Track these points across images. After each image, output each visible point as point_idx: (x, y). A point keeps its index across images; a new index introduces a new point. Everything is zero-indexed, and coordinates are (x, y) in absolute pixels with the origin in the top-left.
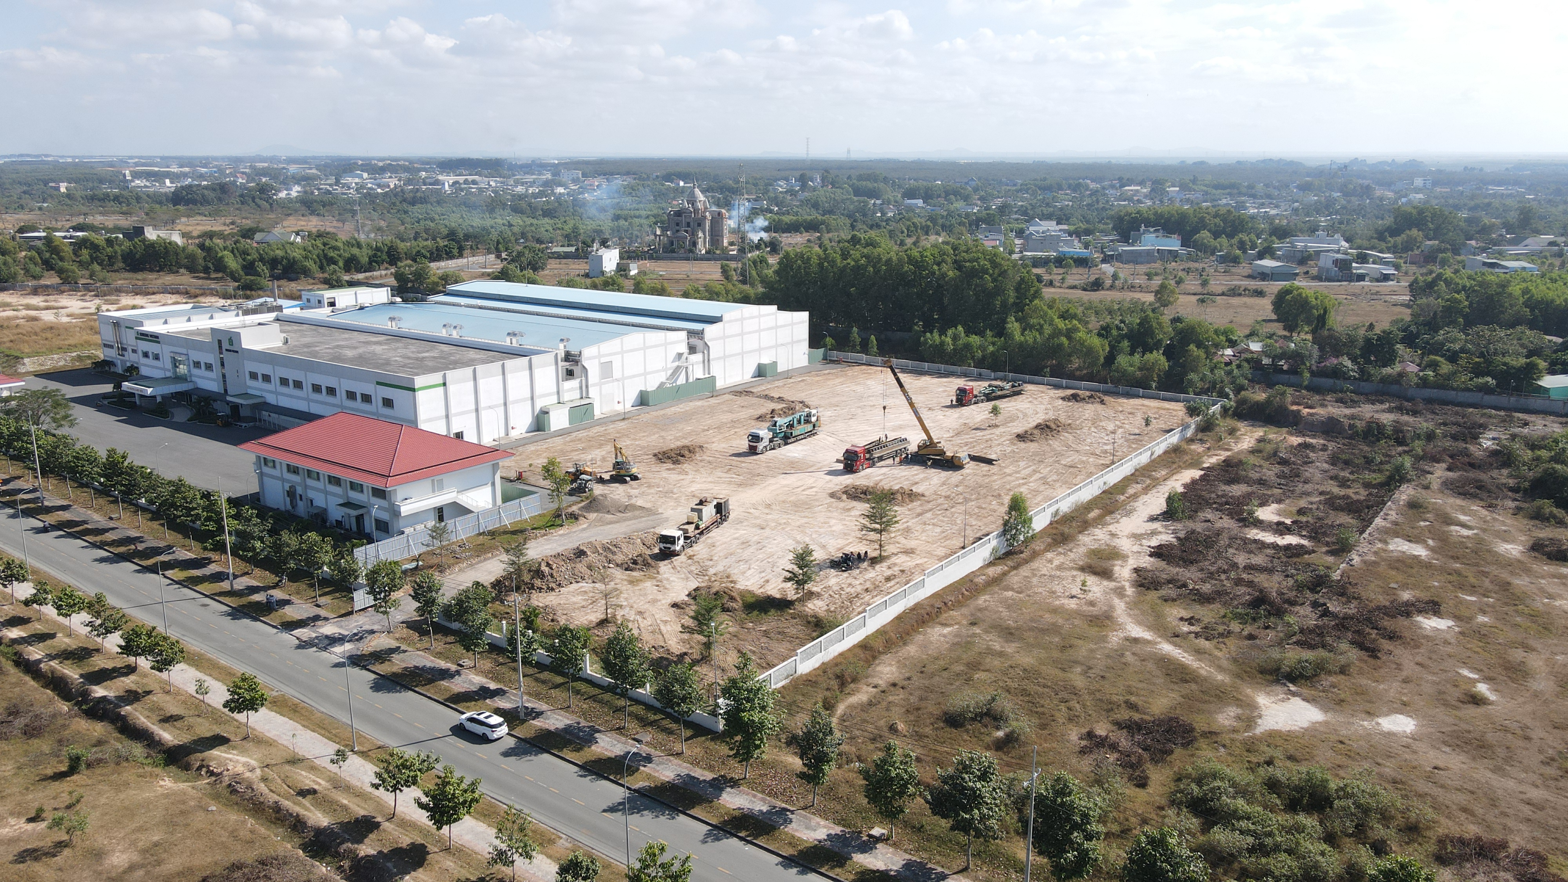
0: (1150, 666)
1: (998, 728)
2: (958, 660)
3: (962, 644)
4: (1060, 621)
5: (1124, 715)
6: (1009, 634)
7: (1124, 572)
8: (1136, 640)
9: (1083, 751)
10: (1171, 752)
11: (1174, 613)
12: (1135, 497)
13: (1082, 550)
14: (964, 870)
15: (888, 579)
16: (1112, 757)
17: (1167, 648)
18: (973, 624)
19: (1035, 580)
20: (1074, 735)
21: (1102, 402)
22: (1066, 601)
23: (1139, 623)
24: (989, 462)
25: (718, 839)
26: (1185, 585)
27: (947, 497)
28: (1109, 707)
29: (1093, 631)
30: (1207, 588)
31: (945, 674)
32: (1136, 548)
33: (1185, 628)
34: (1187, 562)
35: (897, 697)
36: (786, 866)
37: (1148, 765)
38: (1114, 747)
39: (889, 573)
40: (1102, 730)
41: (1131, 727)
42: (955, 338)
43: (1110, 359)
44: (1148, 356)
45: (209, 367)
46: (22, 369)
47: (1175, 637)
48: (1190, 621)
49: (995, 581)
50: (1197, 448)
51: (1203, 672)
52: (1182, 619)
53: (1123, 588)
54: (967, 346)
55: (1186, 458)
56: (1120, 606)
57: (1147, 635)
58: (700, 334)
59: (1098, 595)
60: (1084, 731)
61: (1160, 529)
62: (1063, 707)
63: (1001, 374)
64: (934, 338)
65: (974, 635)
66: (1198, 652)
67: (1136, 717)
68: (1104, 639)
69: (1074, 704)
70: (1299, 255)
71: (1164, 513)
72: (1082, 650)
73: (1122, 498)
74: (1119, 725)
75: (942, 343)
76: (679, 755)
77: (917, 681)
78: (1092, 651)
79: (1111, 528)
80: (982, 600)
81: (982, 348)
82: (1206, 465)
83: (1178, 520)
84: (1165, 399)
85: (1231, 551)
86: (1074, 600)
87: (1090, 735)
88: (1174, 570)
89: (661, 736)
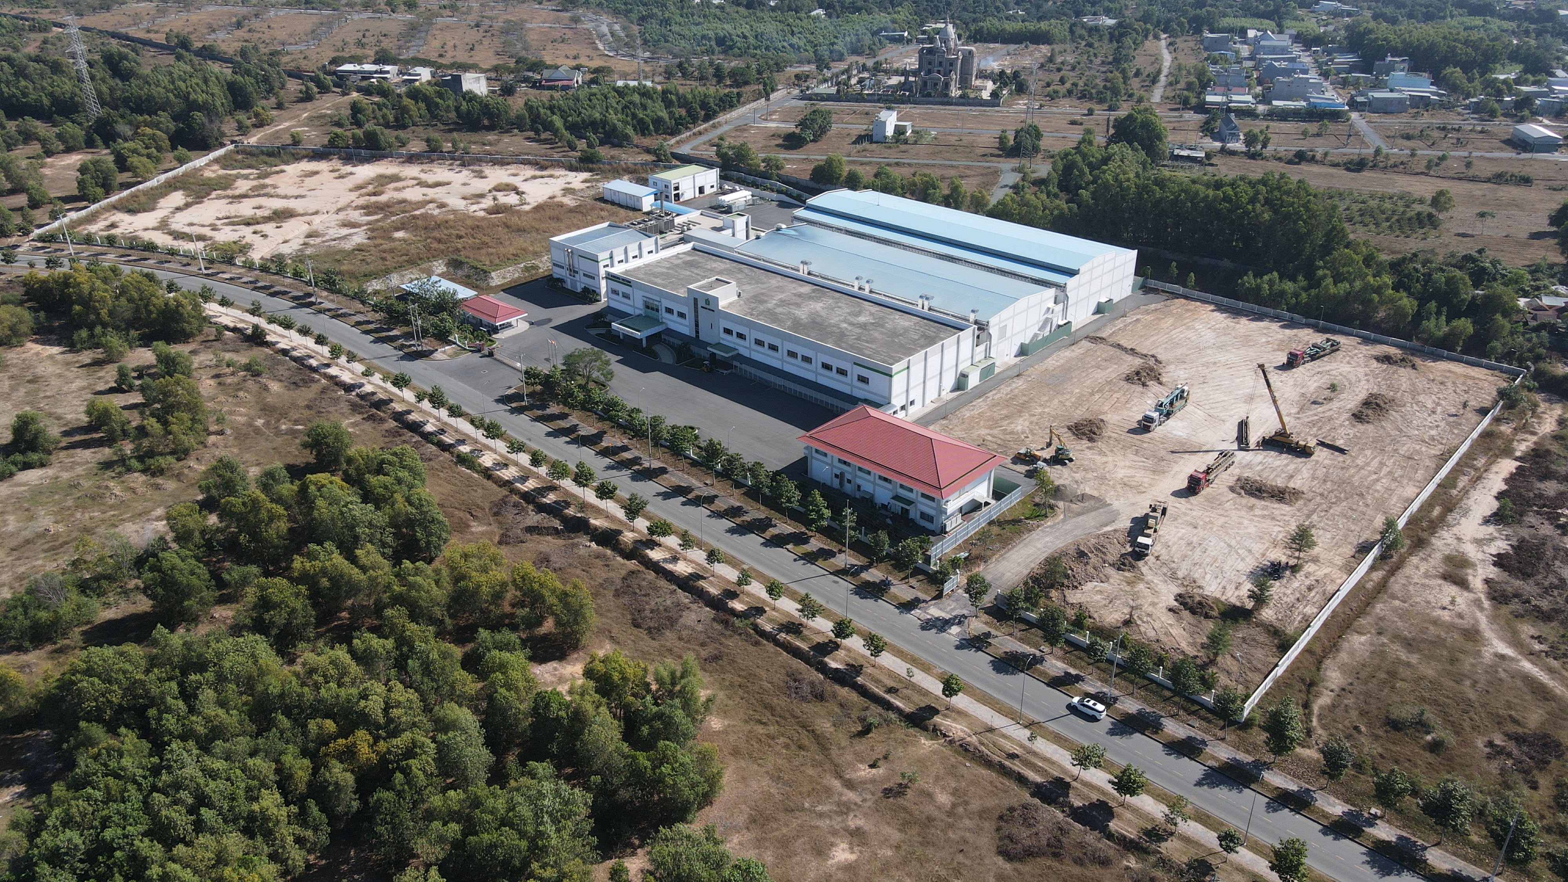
0: (1519, 683)
1: (1428, 733)
2: (1379, 668)
3: (1379, 653)
4: (1443, 635)
5: (1512, 728)
6: (1409, 644)
7: (1477, 582)
8: (1503, 657)
9: (1489, 757)
10: (1548, 763)
11: (1527, 629)
12: (1465, 492)
13: (1438, 555)
14: (1437, 844)
15: (1310, 589)
16: (1509, 763)
17: (1527, 666)
18: (1380, 634)
19: (1411, 588)
20: (1480, 743)
21: (1413, 367)
22: (1440, 612)
23: (1502, 639)
24: (1342, 451)
25: (1275, 810)
26: (1528, 601)
27: (1322, 495)
28: (1499, 721)
29: (1469, 646)
30: (1545, 604)
31: (1374, 680)
32: (1480, 556)
33: (1537, 647)
34: (1526, 576)
35: (1350, 701)
36: (1325, 834)
37: (1535, 772)
38: (1509, 755)
39: (1308, 582)
40: (1498, 741)
41: (1519, 739)
42: (1271, 283)
43: (1419, 317)
44: (1455, 323)
45: (681, 315)
46: (493, 284)
47: (1531, 655)
48: (1539, 639)
49: (1382, 587)
50: (1506, 429)
51: (1558, 692)
52: (1532, 637)
53: (1479, 600)
54: (1282, 293)
55: (1499, 442)
56: (1483, 621)
57: (1509, 652)
58: (1062, 287)
59: (1463, 606)
60: (1486, 739)
61: (1496, 534)
62: (1465, 717)
63: (1313, 321)
64: (1249, 280)
65: (1383, 645)
66: (1551, 671)
67: (1520, 730)
68: (1478, 654)
69: (1472, 714)
70: (1557, 107)
71: (1495, 514)
72: (1467, 663)
73: (1454, 492)
74: (1509, 736)
75: (1259, 288)
76: (1223, 739)
77: (1359, 687)
78: (1473, 665)
79: (1455, 530)
80: (1379, 608)
81: (1296, 295)
82: (1518, 454)
83: (1508, 524)
84: (1467, 363)
85: (1557, 563)
86: (1446, 612)
87: (1490, 744)
88: (1518, 583)
89: (1205, 724)
